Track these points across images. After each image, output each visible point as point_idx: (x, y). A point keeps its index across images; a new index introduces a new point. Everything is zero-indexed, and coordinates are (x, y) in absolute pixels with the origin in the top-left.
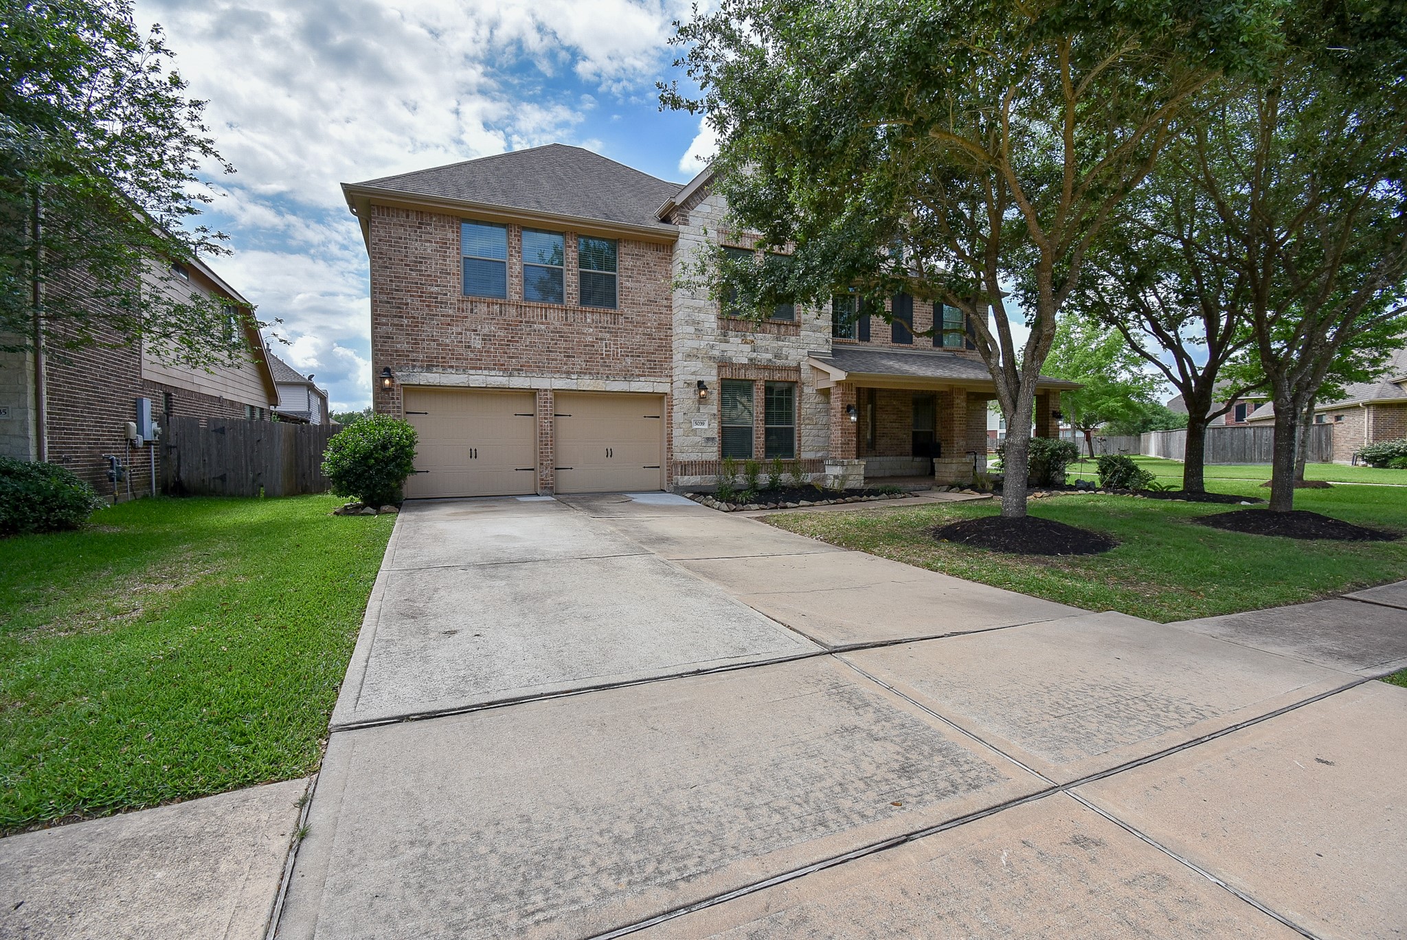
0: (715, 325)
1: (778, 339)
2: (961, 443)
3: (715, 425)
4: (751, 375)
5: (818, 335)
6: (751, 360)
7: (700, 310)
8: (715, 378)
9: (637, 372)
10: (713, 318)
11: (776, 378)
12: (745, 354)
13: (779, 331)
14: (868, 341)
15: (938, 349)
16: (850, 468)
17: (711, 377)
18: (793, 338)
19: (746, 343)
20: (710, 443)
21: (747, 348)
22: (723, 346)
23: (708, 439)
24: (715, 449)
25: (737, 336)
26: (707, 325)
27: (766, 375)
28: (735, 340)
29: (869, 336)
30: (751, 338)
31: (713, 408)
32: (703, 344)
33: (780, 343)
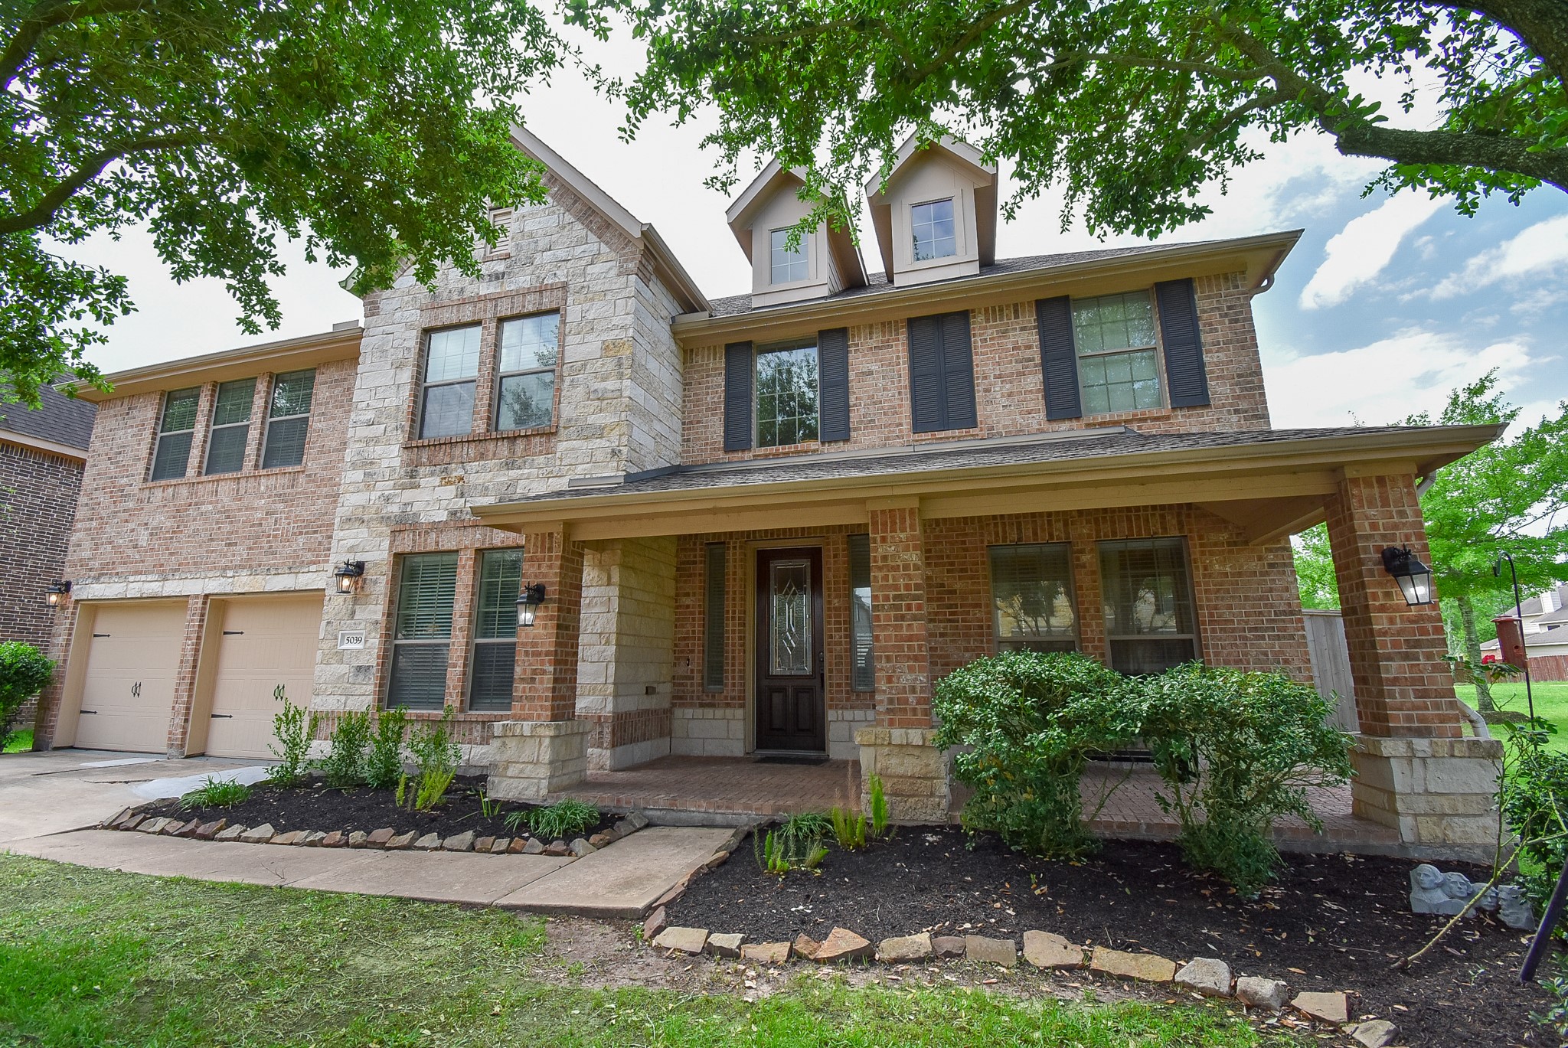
0: (397, 462)
1: (509, 465)
2: (906, 679)
3: (375, 642)
4: (448, 542)
5: (597, 443)
6: (453, 513)
7: (377, 440)
8: (385, 555)
9: (309, 556)
10: (395, 450)
11: (497, 542)
12: (444, 503)
13: (513, 452)
14: (847, 440)
15: (1064, 426)
16: (512, 743)
17: (377, 554)
18: (541, 459)
19: (449, 483)
20: (361, 677)
21: (451, 491)
22: (408, 495)
23: (359, 669)
24: (370, 688)
25: (432, 474)
26: (385, 463)
27: (477, 538)
28: (429, 481)
29: (848, 430)
30: (460, 472)
31: (376, 610)
32: (374, 495)
33: (513, 473)
